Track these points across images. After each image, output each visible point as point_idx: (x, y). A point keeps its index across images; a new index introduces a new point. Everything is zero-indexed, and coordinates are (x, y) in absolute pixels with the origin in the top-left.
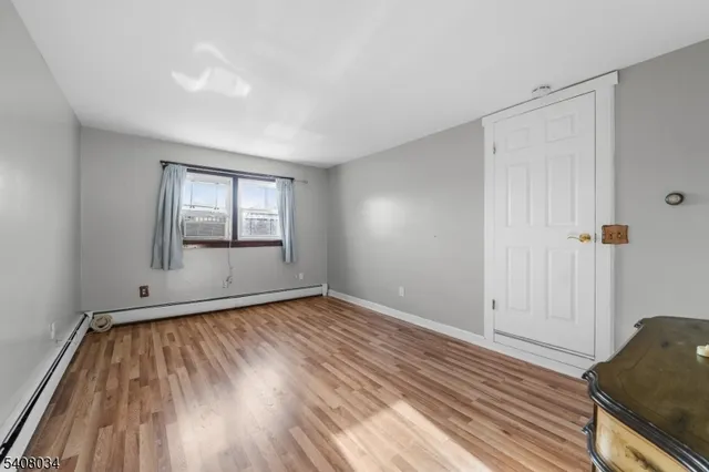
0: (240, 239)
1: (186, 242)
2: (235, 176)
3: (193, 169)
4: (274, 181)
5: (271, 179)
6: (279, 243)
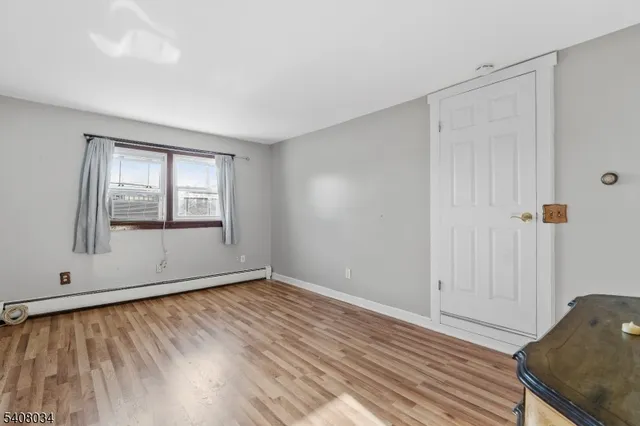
0: (175, 218)
1: (114, 224)
2: (170, 151)
3: (121, 143)
4: (213, 157)
5: (209, 155)
6: (219, 224)
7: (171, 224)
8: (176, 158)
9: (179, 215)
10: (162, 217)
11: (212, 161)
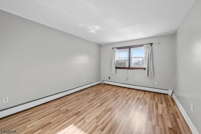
0: (131, 67)
1: (116, 68)
2: (129, 48)
3: (118, 48)
4: (143, 46)
5: (142, 46)
6: (145, 69)
7: (129, 68)
8: (131, 49)
9: (132, 66)
10: (127, 66)
11: (143, 48)
